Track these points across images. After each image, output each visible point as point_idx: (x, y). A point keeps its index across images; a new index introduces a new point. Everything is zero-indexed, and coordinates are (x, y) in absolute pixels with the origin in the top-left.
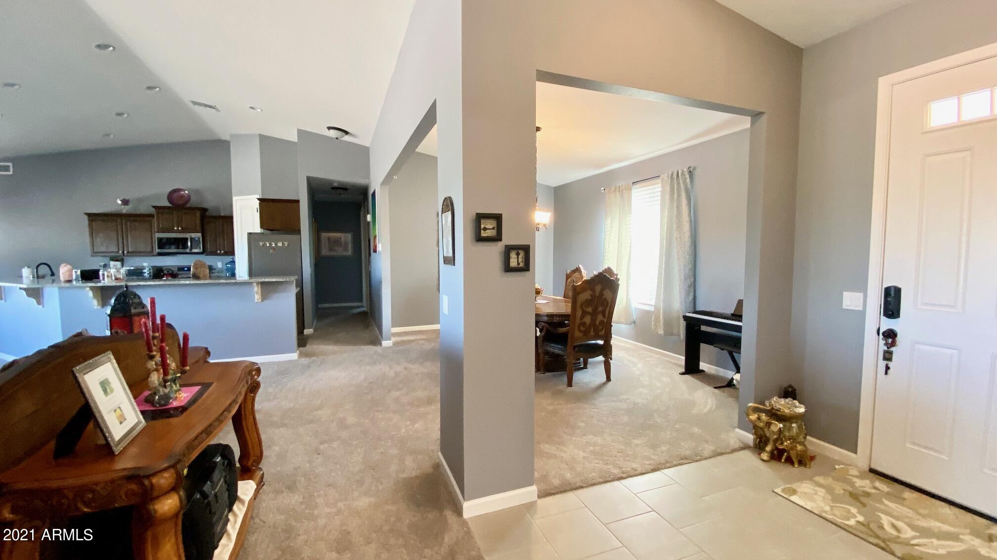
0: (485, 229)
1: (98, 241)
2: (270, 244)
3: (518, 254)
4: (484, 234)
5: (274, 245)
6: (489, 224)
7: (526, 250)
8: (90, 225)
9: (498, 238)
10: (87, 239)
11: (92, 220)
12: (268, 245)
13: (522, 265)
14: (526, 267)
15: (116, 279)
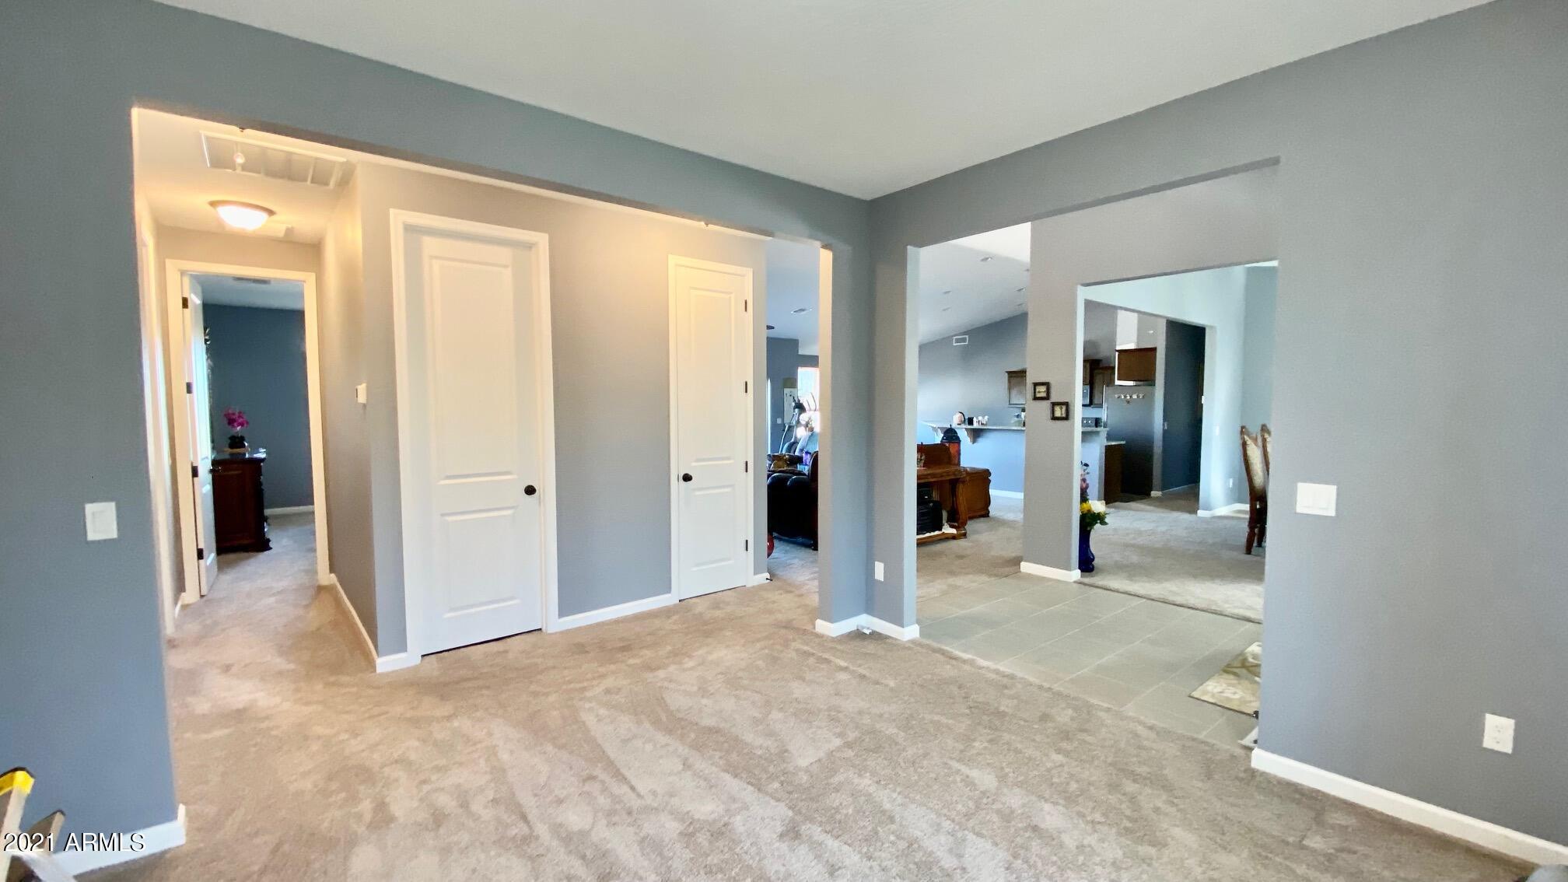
0: (1039, 392)
1: (1014, 392)
2: (1125, 397)
3: (1061, 409)
4: (1038, 395)
5: (1129, 397)
6: (1043, 389)
7: (1066, 405)
8: (1009, 382)
9: (1047, 398)
10: (1007, 391)
11: (1011, 377)
12: (1123, 397)
13: (1064, 415)
14: (1067, 417)
15: (982, 424)
